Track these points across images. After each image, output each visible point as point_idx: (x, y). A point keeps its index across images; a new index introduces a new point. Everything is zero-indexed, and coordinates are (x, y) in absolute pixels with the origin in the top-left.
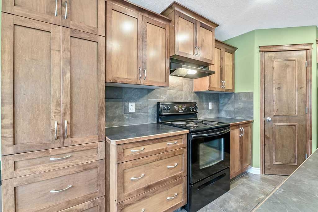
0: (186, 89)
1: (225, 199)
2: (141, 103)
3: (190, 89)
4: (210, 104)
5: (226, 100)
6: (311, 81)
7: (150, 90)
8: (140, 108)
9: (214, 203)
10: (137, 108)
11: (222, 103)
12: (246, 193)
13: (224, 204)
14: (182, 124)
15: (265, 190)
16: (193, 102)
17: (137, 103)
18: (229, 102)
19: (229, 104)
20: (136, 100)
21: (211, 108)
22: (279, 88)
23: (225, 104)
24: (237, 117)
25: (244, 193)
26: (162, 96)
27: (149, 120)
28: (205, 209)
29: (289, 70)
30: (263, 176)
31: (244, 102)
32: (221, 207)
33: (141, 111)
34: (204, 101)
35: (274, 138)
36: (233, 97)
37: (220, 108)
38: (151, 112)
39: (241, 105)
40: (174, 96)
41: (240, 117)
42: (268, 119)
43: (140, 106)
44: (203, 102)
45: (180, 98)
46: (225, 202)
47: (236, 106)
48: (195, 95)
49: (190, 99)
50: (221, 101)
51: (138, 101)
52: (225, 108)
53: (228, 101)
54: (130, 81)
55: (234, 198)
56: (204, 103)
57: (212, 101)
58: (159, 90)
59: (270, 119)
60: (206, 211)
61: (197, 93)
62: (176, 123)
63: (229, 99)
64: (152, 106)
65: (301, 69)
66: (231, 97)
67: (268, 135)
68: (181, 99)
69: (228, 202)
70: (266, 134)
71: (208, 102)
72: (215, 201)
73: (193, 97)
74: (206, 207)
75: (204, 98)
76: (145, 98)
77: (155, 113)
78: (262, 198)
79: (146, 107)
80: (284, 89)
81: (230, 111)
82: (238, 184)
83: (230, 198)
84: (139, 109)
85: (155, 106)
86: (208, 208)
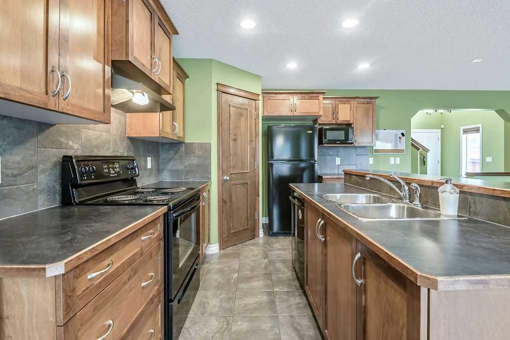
0: (115, 130)
1: (201, 301)
2: (18, 158)
3: (122, 131)
4: (149, 159)
5: (172, 153)
6: (259, 135)
7: (43, 126)
8: (15, 172)
9: (192, 314)
10: (9, 172)
11: (165, 159)
12: (218, 280)
13: (205, 308)
14: (129, 198)
15: (233, 267)
16: (126, 155)
17: (8, 157)
18: (176, 157)
19: (176, 159)
20: (4, 150)
21: (150, 167)
22: (235, 140)
23: (170, 160)
24: (189, 178)
25: (217, 282)
26: (71, 143)
27: (40, 202)
28: (185, 330)
29: (243, 119)
30: (223, 252)
31: (199, 157)
32: (203, 314)
33: (19, 179)
34: (141, 153)
35: (231, 202)
36: (183, 148)
37: (161, 167)
38: (45, 181)
39: (194, 161)
40: (95, 143)
41: (192, 178)
42: (225, 178)
43: (16, 166)
44: (140, 156)
45: (105, 148)
46: (203, 305)
47: (187, 162)
48: (129, 142)
49: (121, 151)
50: (163, 155)
51: (11, 153)
52: (169, 166)
53: (175, 154)
54: (29, 97)
55: (210, 293)
56: (142, 158)
57: (151, 155)
58: (63, 128)
59: (228, 178)
60: (189, 331)
61: (132, 140)
62: (116, 198)
63: (176, 152)
64: (49, 165)
65: (252, 121)
66: (179, 149)
67: (225, 199)
68: (108, 149)
69: (208, 303)
70: (223, 197)
71: (146, 157)
72: (191, 312)
73: (126, 147)
74: (185, 328)
75: (141, 148)
76: (30, 145)
77: (55, 181)
78: (236, 277)
79: (33, 167)
80: (239, 141)
81: (178, 170)
82: (203, 275)
83: (206, 297)
84: (14, 176)
85: (56, 164)
86: (189, 327)
